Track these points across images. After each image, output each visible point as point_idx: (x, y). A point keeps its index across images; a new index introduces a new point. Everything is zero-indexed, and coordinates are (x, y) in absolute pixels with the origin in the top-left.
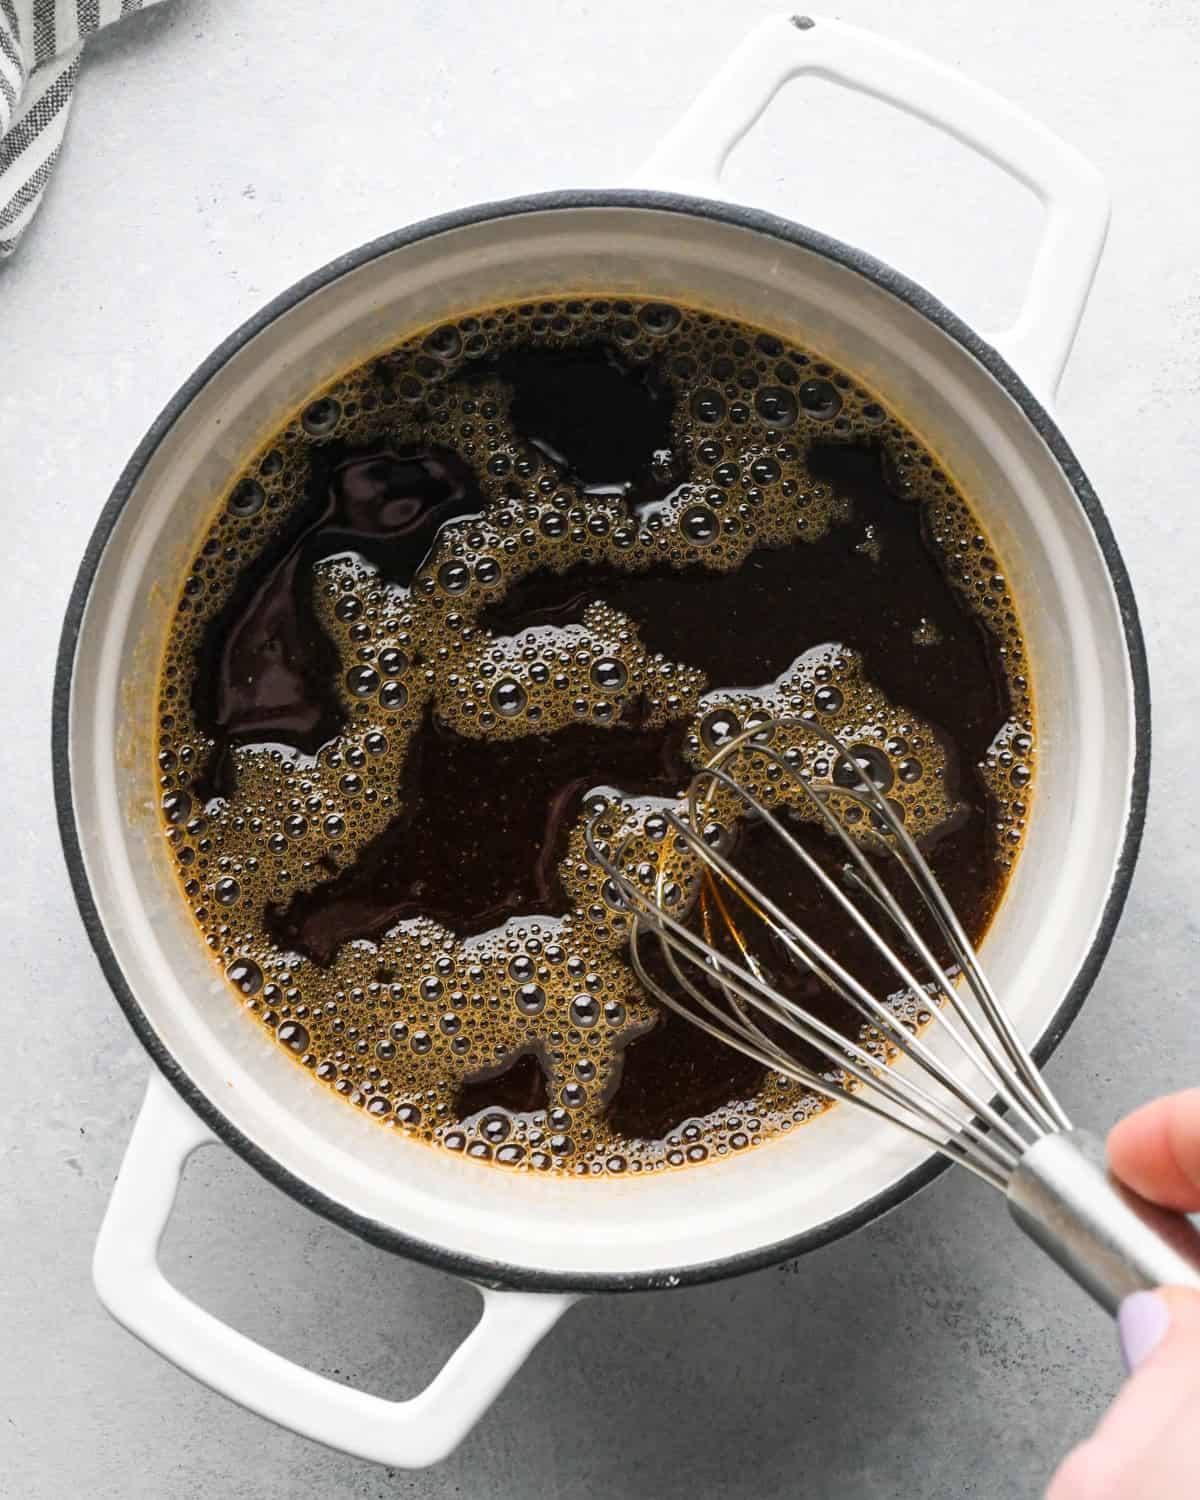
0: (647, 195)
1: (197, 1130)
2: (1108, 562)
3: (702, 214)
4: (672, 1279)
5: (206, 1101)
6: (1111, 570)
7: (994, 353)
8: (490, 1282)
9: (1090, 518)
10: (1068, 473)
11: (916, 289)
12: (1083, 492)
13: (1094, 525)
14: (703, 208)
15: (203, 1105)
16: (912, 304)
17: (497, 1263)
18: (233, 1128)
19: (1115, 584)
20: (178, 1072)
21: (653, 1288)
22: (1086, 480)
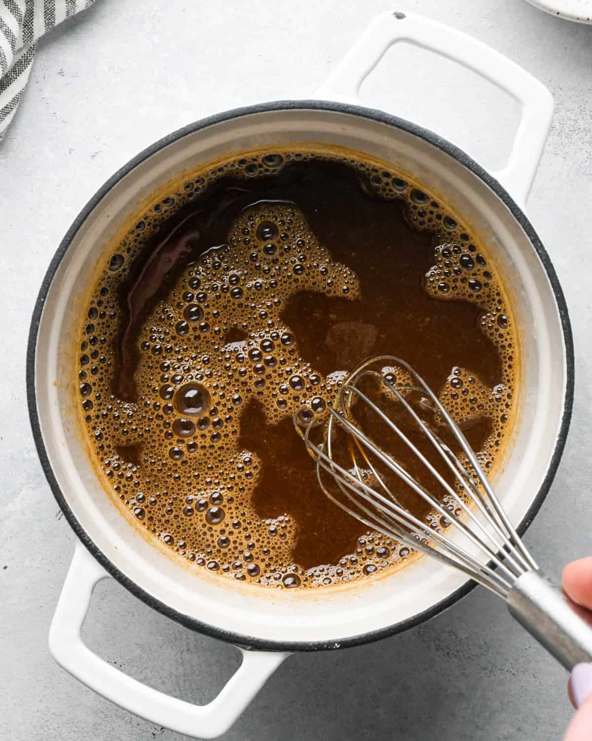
0: (322, 103)
1: (100, 571)
2: (553, 287)
3: (349, 112)
4: (336, 645)
5: (105, 557)
6: (554, 291)
7: (496, 181)
8: (246, 646)
9: (544, 265)
10: (533, 242)
11: (456, 149)
12: (540, 251)
13: (546, 268)
14: (350, 109)
15: (104, 559)
16: (454, 157)
17: (249, 637)
18: (118, 570)
19: (557, 297)
20: (90, 543)
21: (327, 649)
22: (542, 245)
